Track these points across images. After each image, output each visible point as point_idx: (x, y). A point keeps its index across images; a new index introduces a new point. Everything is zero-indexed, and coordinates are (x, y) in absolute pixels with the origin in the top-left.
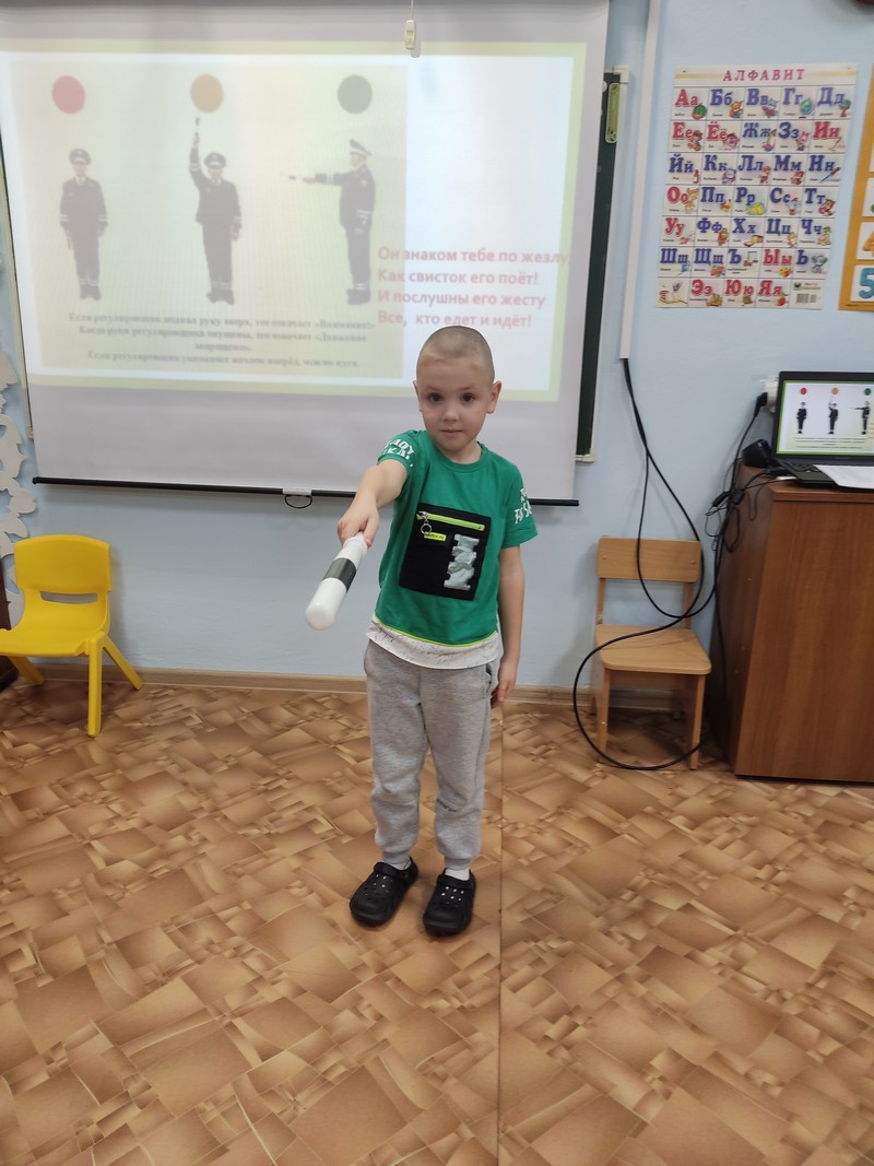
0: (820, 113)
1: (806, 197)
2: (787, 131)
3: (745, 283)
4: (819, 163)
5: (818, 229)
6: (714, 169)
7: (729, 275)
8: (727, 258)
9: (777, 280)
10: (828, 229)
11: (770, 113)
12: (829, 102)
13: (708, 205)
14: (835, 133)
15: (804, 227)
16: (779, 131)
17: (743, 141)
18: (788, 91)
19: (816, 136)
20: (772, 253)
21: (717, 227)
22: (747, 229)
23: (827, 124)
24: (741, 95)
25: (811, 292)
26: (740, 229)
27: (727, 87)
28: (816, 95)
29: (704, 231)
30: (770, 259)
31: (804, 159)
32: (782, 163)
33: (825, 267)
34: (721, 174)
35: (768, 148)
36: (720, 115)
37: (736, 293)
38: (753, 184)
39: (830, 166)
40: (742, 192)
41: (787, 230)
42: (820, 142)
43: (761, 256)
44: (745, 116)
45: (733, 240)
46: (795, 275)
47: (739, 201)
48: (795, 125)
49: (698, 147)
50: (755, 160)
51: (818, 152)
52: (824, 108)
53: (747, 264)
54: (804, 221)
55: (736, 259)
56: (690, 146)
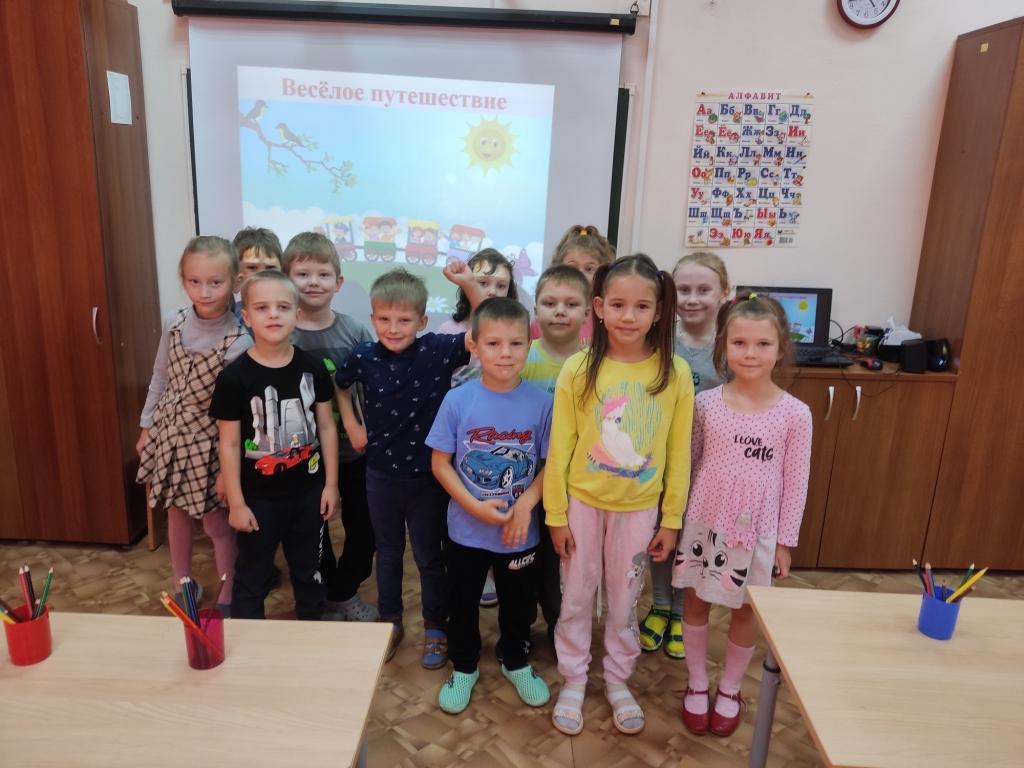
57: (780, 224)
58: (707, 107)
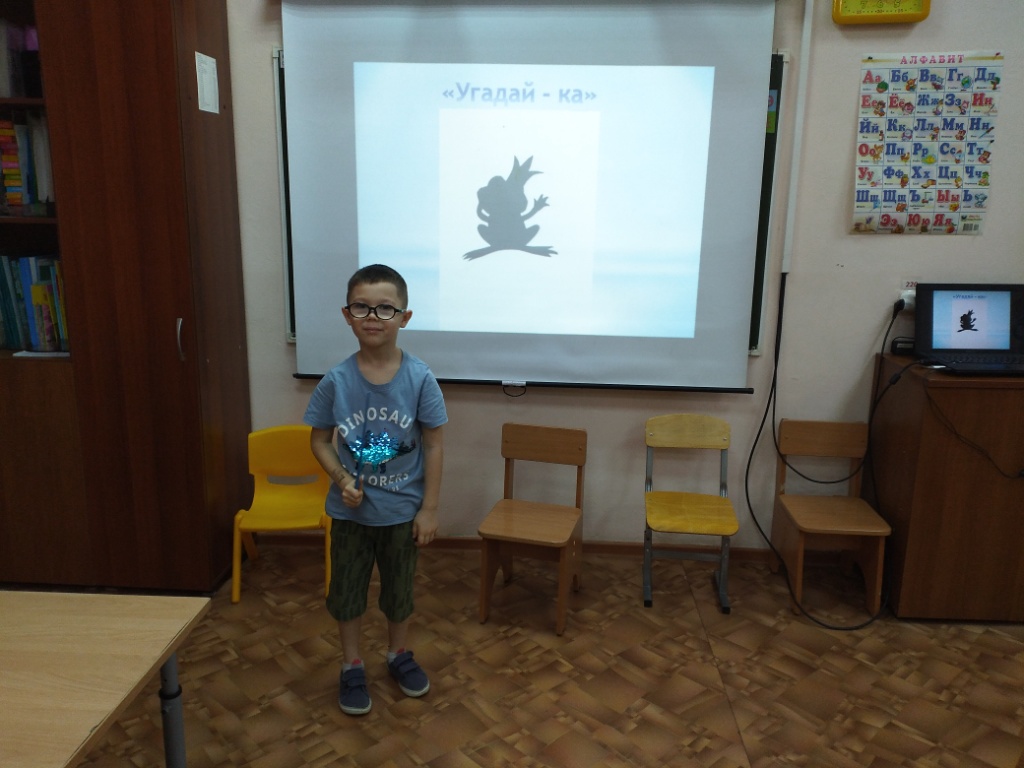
0: (977, 87)
1: (968, 149)
2: (951, 100)
3: (923, 216)
4: (978, 123)
5: (979, 174)
6: (895, 129)
7: (911, 210)
8: (909, 197)
9: (949, 214)
10: (986, 174)
11: (938, 87)
12: (983, 79)
13: (891, 157)
14: (989, 101)
15: (967, 172)
16: (946, 100)
17: (918, 108)
18: (951, 71)
20: (944, 193)
21: (900, 174)
22: (923, 175)
23: (982, 95)
24: (915, 74)
25: (974, 223)
26: (917, 175)
27: (903, 68)
28: (972, 74)
29: (889, 177)
30: (942, 197)
31: (965, 121)
32: (949, 124)
33: (985, 203)
34: (900, 134)
35: (937, 113)
36: (898, 89)
37: (916, 224)
38: (926, 141)
39: (986, 126)
40: (917, 147)
41: (954, 175)
42: (978, 108)
43: (934, 195)
44: (918, 90)
45: (912, 183)
46: (963, 209)
47: (915, 153)
48: (958, 95)
49: (882, 114)
50: (927, 122)
51: (976, 115)
52: (979, 84)
53: (924, 201)
54: (967, 168)
55: (915, 197)
56: (876, 113)
57: (965, 209)
58: (874, 75)
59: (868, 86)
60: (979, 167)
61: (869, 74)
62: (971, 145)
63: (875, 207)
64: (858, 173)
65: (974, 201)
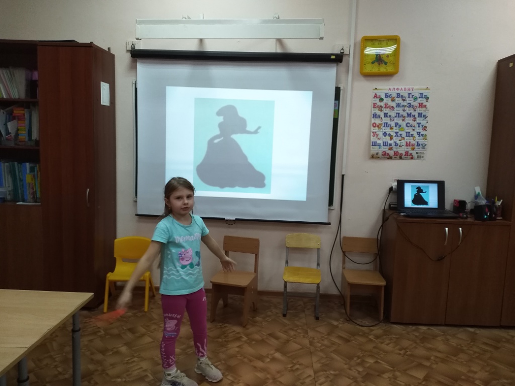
0: (420, 100)
1: (418, 125)
2: (410, 106)
3: (400, 152)
4: (421, 115)
5: (422, 135)
6: (387, 117)
7: (395, 150)
8: (394, 144)
9: (411, 151)
10: (426, 135)
11: (404, 100)
12: (422, 97)
13: (386, 128)
14: (425, 106)
15: (418, 134)
16: (407, 105)
17: (396, 109)
18: (409, 94)
19: (419, 107)
20: (408, 143)
21: (389, 135)
22: (399, 135)
23: (422, 104)
24: (394, 95)
25: (421, 155)
26: (397, 135)
27: (390, 92)
28: (418, 96)
29: (385, 136)
30: (408, 145)
31: (416, 114)
32: (409, 115)
33: (425, 147)
34: (389, 119)
35: (404, 111)
36: (388, 101)
37: (397, 156)
38: (400, 122)
39: (424, 116)
40: (397, 124)
41: (412, 135)
42: (421, 109)
43: (404, 143)
44: (396, 101)
45: (395, 139)
46: (416, 149)
47: (396, 127)
48: (412, 103)
49: (381, 111)
50: (400, 114)
51: (420, 112)
53: (400, 146)
55: (396, 144)
56: (379, 110)
57: (417, 149)
58: (378, 95)
59: (376, 99)
60: (423, 132)
61: (376, 94)
62: (419, 124)
63: (380, 148)
64: (372, 134)
65: (421, 146)
